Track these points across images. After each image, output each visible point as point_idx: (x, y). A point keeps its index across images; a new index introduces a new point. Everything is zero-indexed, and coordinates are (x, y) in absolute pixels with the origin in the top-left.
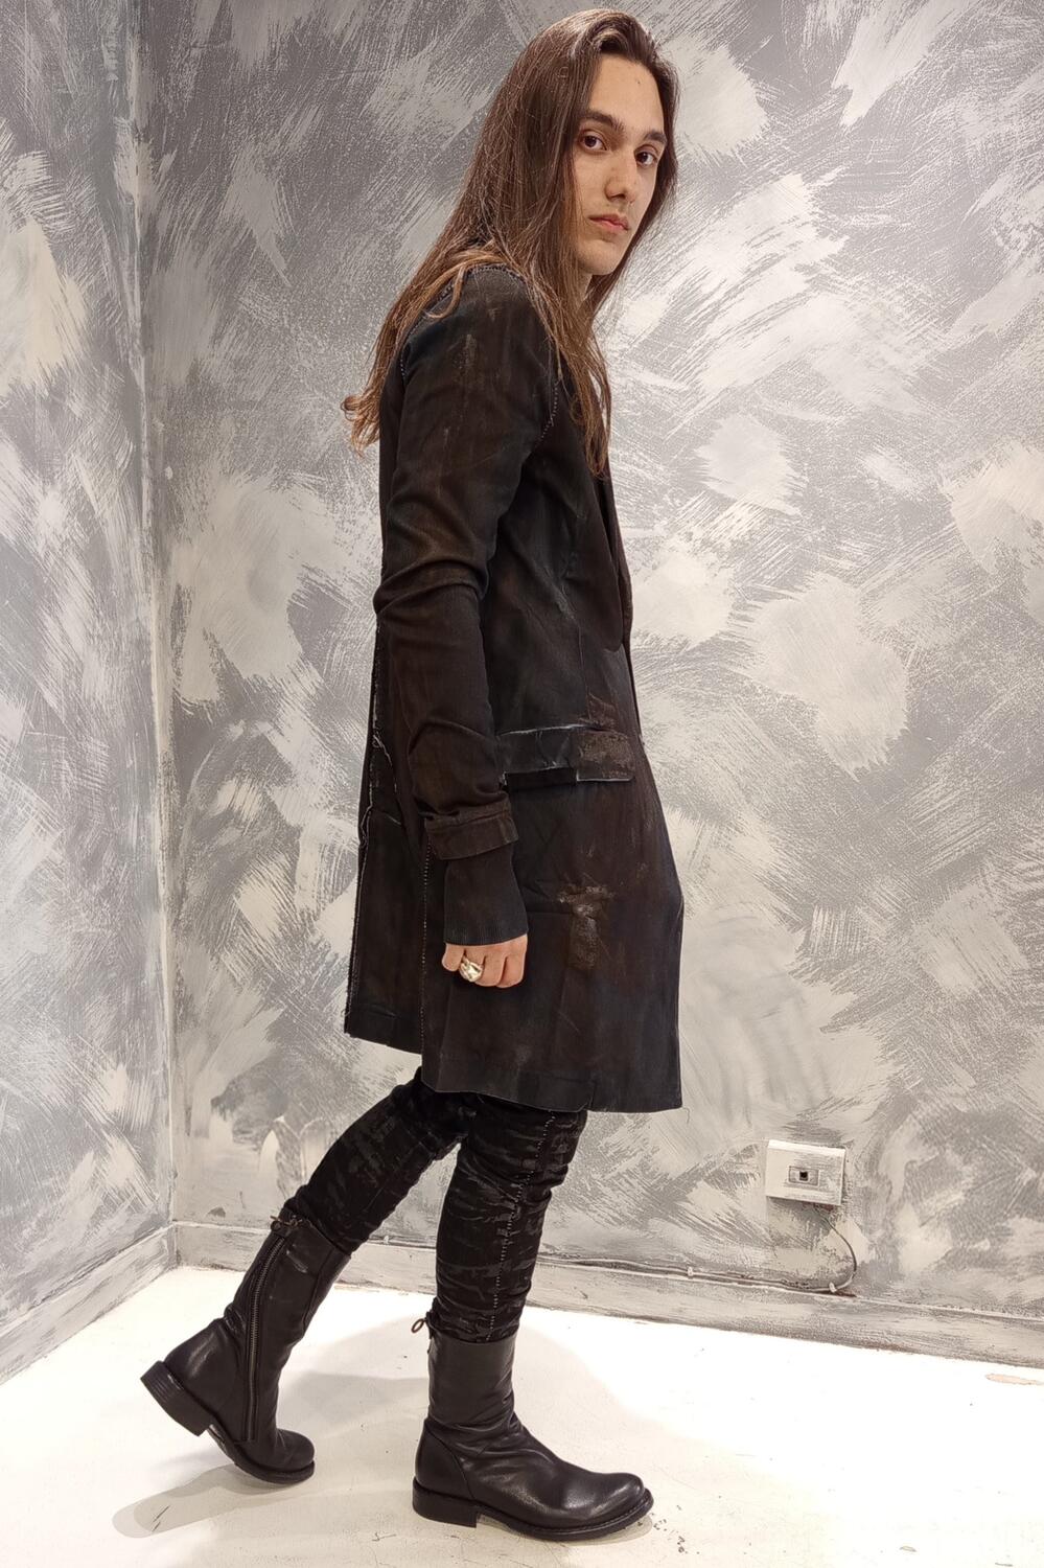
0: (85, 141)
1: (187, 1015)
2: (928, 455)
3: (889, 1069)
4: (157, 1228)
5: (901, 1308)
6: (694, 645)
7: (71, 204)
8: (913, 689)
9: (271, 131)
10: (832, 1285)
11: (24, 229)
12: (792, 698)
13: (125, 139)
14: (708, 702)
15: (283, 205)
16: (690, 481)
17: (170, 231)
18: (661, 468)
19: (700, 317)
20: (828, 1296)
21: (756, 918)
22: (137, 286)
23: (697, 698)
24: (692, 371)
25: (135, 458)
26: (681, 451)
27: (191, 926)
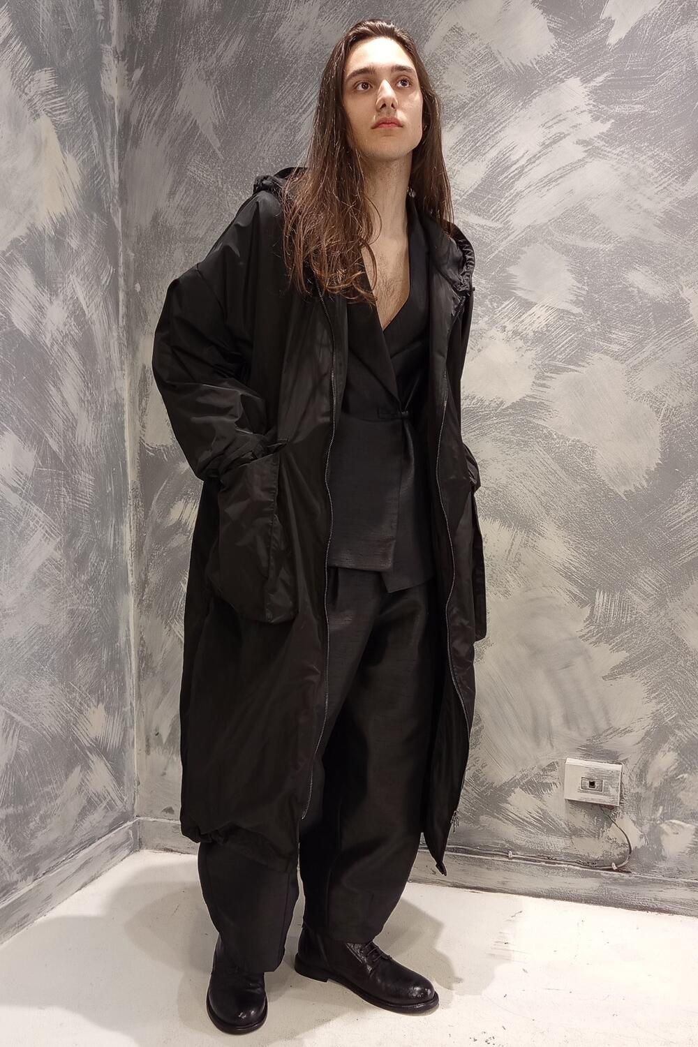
0: (81, 61)
1: (147, 668)
2: (673, 271)
3: (652, 707)
4: (125, 822)
5: (664, 881)
6: (508, 404)
7: (71, 103)
8: (665, 435)
9: (210, 53)
10: (613, 864)
11: (38, 121)
12: (578, 441)
13: (109, 59)
14: (518, 444)
15: (218, 102)
16: (504, 290)
17: (139, 121)
18: (483, 282)
19: (510, 177)
20: (610, 873)
21: (554, 598)
22: (116, 159)
23: (510, 442)
24: (504, 214)
25: (114, 277)
26: (498, 269)
27: (151, 604)
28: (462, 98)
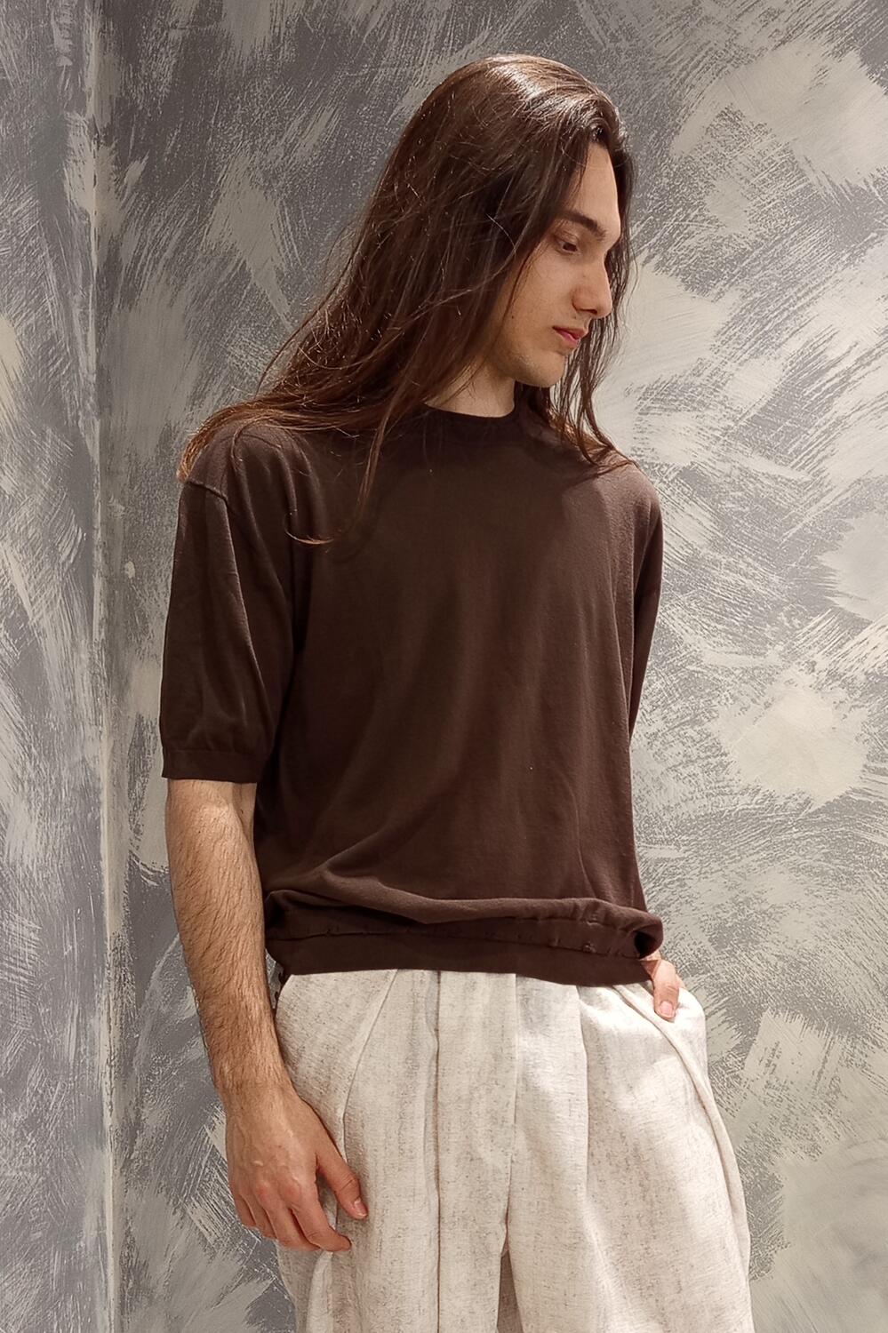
1: (138, 1289)
6: (819, 804)
7: (6, 220)
9: (273, 137)
13: (80, 140)
14: (837, 878)
15: (286, 230)
16: (813, 596)
17: (137, 258)
18: (775, 579)
19: (824, 389)
22: (92, 328)
23: (823, 873)
24: (814, 457)
25: (85, 550)
26: (801, 558)
27: (148, 1168)
28: (739, 241)
